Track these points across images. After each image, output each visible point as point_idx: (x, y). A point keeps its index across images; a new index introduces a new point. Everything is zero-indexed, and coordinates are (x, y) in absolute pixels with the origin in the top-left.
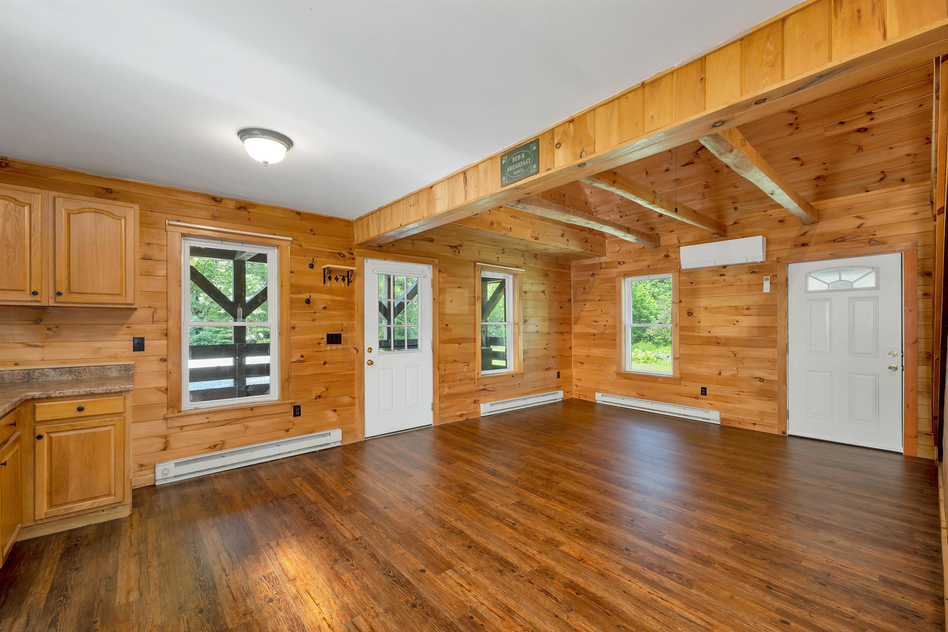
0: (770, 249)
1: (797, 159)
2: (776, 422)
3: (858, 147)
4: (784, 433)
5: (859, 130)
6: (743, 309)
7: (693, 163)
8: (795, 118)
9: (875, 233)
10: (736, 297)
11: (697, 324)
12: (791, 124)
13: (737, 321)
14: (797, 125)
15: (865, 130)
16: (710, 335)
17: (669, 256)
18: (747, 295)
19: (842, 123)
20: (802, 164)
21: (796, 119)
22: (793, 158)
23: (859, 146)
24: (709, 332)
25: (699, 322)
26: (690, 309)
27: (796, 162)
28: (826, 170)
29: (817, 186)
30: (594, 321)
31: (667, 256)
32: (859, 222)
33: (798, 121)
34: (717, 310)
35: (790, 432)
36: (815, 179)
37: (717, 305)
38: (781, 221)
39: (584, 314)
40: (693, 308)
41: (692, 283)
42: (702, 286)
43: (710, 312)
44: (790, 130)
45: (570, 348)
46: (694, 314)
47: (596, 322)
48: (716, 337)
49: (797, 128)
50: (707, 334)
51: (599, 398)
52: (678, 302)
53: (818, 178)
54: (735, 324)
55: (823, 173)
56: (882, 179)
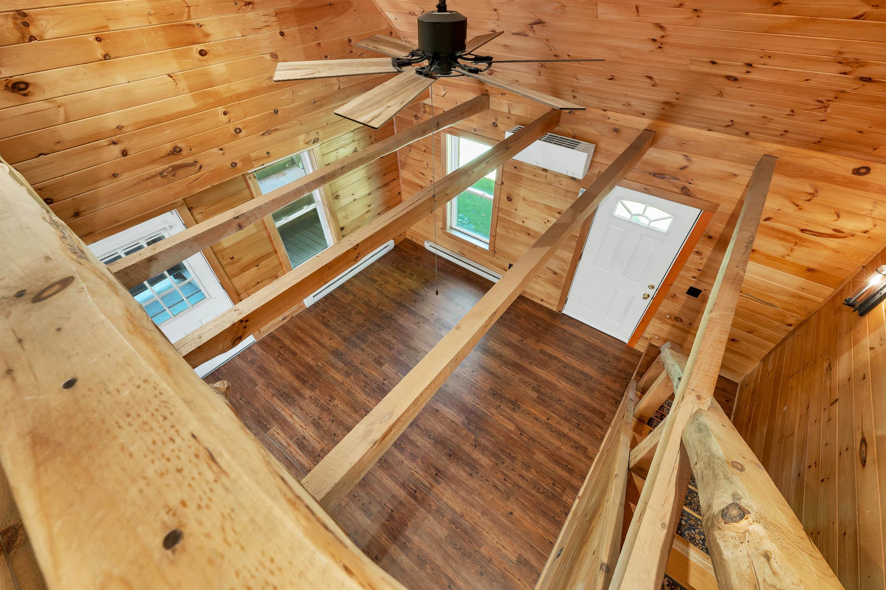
0: (596, 160)
1: (650, 78)
2: (557, 304)
3: (719, 92)
4: (560, 312)
5: (728, 77)
6: (556, 212)
7: (526, 36)
8: (661, 35)
9: (692, 181)
10: (552, 198)
11: (514, 211)
12: (654, 40)
13: (548, 221)
14: (662, 44)
15: (736, 79)
16: (524, 225)
17: (497, 126)
18: (562, 200)
19: (713, 63)
20: (654, 85)
21: (663, 37)
22: (647, 76)
23: (721, 92)
24: (523, 222)
25: (516, 210)
26: (510, 194)
27: (648, 81)
28: (678, 99)
29: (663, 109)
30: (421, 173)
31: (495, 125)
32: (685, 163)
33: (664, 40)
34: (533, 204)
35: (564, 312)
36: (664, 103)
37: (534, 200)
38: (616, 130)
39: (410, 161)
40: (513, 195)
41: (515, 167)
42: (525, 175)
43: (527, 204)
44: (652, 46)
45: (399, 193)
46: (513, 201)
47: (423, 174)
48: (528, 229)
49: (660, 48)
50: (521, 223)
51: (427, 245)
52: (500, 183)
53: (666, 103)
54: (545, 223)
55: (674, 101)
56: (728, 126)
